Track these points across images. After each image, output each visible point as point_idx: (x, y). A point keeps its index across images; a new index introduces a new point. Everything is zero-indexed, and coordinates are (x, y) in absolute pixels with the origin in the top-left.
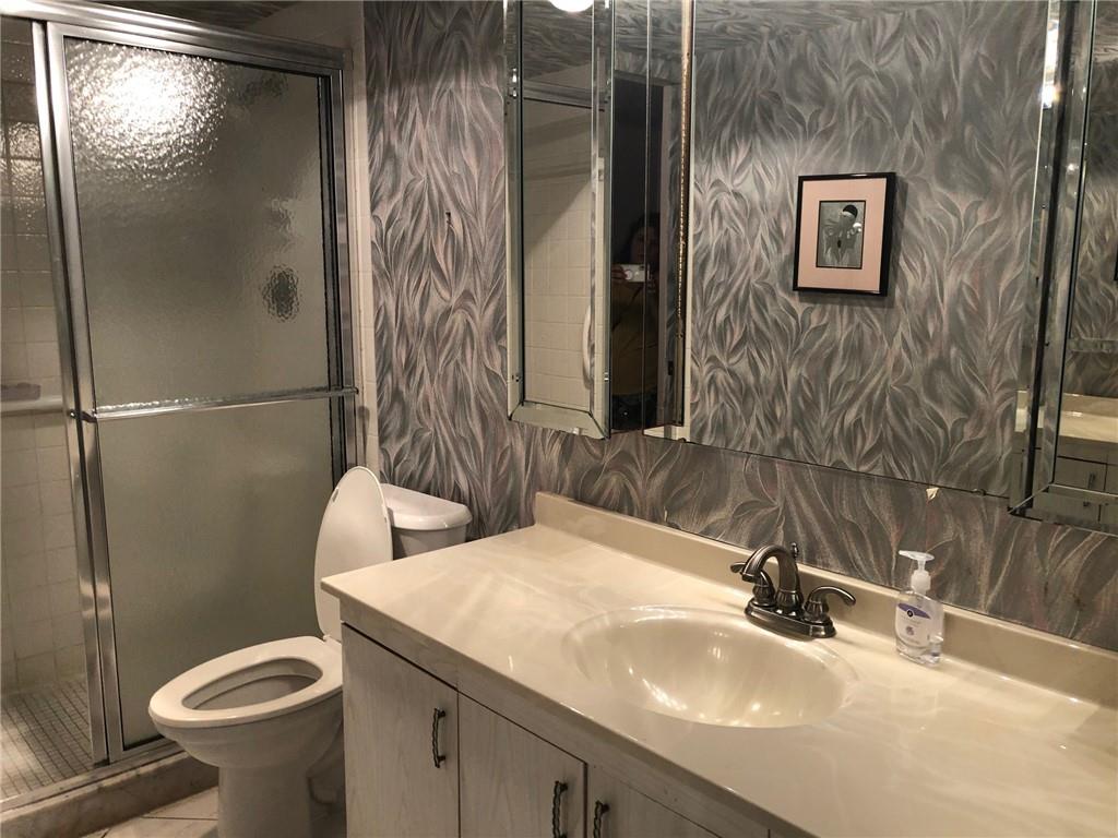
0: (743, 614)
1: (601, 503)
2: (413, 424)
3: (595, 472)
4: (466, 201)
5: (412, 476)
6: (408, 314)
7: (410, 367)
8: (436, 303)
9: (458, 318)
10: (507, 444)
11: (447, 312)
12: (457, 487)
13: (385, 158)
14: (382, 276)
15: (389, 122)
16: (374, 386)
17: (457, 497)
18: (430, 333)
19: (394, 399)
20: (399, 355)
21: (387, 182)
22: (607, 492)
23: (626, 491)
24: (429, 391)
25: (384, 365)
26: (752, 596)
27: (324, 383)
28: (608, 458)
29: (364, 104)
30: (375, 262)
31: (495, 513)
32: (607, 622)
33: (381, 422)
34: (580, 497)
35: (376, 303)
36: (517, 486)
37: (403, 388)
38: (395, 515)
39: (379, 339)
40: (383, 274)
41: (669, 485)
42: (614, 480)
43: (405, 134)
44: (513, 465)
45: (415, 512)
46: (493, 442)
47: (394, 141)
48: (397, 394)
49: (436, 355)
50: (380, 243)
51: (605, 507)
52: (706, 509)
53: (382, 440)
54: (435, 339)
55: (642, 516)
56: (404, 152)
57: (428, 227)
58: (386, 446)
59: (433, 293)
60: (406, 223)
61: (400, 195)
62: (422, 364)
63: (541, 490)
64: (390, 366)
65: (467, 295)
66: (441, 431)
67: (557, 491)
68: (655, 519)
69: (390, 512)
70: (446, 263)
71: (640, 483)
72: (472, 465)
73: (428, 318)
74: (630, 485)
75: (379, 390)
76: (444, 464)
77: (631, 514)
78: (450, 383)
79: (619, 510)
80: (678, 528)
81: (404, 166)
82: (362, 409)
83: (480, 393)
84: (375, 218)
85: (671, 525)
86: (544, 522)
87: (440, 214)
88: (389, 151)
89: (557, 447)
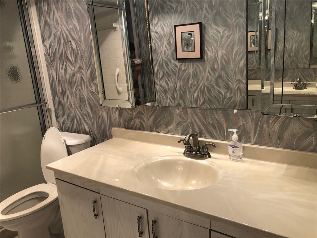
0: (183, 155)
1: (134, 128)
2: (67, 112)
3: (131, 119)
4: (76, 37)
5: (69, 128)
6: (60, 76)
7: (63, 93)
8: (70, 71)
9: (78, 76)
10: (100, 114)
11: (74, 74)
12: (85, 129)
13: (45, 25)
14: (50, 65)
15: (45, 13)
16: (52, 101)
17: (85, 133)
18: (69, 81)
19: (59, 104)
20: (59, 90)
21: (47, 33)
22: (135, 125)
23: (142, 123)
24: (71, 100)
25: (54, 93)
26: (185, 149)
27: (35, 102)
28: (134, 114)
29: (35, 7)
30: (46, 60)
31: (99, 136)
32: (143, 164)
33: (56, 112)
34: (127, 127)
35: (49, 74)
36: (105, 127)
37: (62, 100)
38: (66, 141)
39: (51, 85)
40: (50, 64)
41: (155, 120)
42: (137, 121)
43: (51, 16)
44: (103, 120)
45: (73, 139)
46: (95, 114)
47: (48, 19)
48: (60, 103)
49: (72, 88)
50: (47, 54)
51: (135, 129)
52: (167, 125)
53: (57, 118)
54: (71, 83)
55: (147, 131)
56: (52, 23)
57: (64, 47)
58: (59, 120)
59: (68, 68)
60: (56, 46)
61: (52, 37)
62: (67, 92)
63: (113, 127)
64: (56, 93)
65: (80, 68)
66: (76, 112)
67: (119, 126)
68: (151, 131)
69: (65, 140)
70: (72, 58)
71: (145, 120)
72: (89, 122)
73: (67, 76)
74: (142, 122)
75: (54, 102)
76: (80, 123)
77: (144, 130)
78: (78, 96)
79: (140, 129)
80: (159, 132)
81: (52, 27)
82: (49, 109)
83: (89, 99)
84: (44, 46)
85: (157, 132)
86: (116, 137)
87: (67, 42)
88: (46, 23)
89: (117, 113)
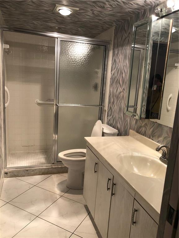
0: (159, 158)
1: (141, 133)
2: (113, 114)
3: (141, 127)
4: (126, 71)
5: (111, 124)
6: (114, 92)
7: (113, 103)
8: (119, 91)
9: (122, 94)
10: (127, 119)
11: (120, 93)
12: (118, 127)
13: (114, 62)
15: (115, 55)
17: (118, 129)
18: (117, 97)
19: (110, 108)
20: (112, 100)
21: (114, 66)
22: (142, 132)
23: (145, 132)
24: (116, 108)
26: (162, 155)
27: (99, 105)
28: (143, 124)
29: (112, 51)
30: (110, 82)
31: (123, 133)
33: (108, 113)
34: (138, 132)
35: (110, 90)
36: (127, 128)
37: (112, 106)
38: (104, 130)
39: (109, 97)
40: (111, 84)
41: (153, 131)
42: (144, 129)
43: (118, 57)
44: (127, 124)
46: (125, 119)
47: (116, 58)
49: (118, 101)
50: (112, 78)
51: (141, 134)
52: (159, 137)
53: (107, 116)
55: (147, 137)
56: (117, 61)
57: (119, 76)
58: (108, 117)
59: (119, 89)
60: (116, 75)
61: (116, 69)
62: (115, 102)
63: (131, 129)
64: (110, 102)
65: (124, 89)
66: (116, 115)
67: (134, 130)
68: (150, 138)
70: (121, 83)
71: (148, 130)
72: (121, 123)
73: (117, 93)
74: (146, 130)
75: (108, 107)
76: (116, 122)
78: (119, 106)
79: (144, 135)
81: (117, 63)
82: (105, 110)
83: (124, 109)
84: (111, 73)
85: (152, 140)
86: (131, 136)
87: (122, 73)
88: (115, 60)
89: (135, 121)
